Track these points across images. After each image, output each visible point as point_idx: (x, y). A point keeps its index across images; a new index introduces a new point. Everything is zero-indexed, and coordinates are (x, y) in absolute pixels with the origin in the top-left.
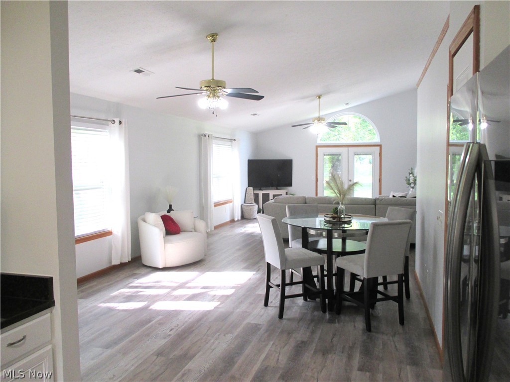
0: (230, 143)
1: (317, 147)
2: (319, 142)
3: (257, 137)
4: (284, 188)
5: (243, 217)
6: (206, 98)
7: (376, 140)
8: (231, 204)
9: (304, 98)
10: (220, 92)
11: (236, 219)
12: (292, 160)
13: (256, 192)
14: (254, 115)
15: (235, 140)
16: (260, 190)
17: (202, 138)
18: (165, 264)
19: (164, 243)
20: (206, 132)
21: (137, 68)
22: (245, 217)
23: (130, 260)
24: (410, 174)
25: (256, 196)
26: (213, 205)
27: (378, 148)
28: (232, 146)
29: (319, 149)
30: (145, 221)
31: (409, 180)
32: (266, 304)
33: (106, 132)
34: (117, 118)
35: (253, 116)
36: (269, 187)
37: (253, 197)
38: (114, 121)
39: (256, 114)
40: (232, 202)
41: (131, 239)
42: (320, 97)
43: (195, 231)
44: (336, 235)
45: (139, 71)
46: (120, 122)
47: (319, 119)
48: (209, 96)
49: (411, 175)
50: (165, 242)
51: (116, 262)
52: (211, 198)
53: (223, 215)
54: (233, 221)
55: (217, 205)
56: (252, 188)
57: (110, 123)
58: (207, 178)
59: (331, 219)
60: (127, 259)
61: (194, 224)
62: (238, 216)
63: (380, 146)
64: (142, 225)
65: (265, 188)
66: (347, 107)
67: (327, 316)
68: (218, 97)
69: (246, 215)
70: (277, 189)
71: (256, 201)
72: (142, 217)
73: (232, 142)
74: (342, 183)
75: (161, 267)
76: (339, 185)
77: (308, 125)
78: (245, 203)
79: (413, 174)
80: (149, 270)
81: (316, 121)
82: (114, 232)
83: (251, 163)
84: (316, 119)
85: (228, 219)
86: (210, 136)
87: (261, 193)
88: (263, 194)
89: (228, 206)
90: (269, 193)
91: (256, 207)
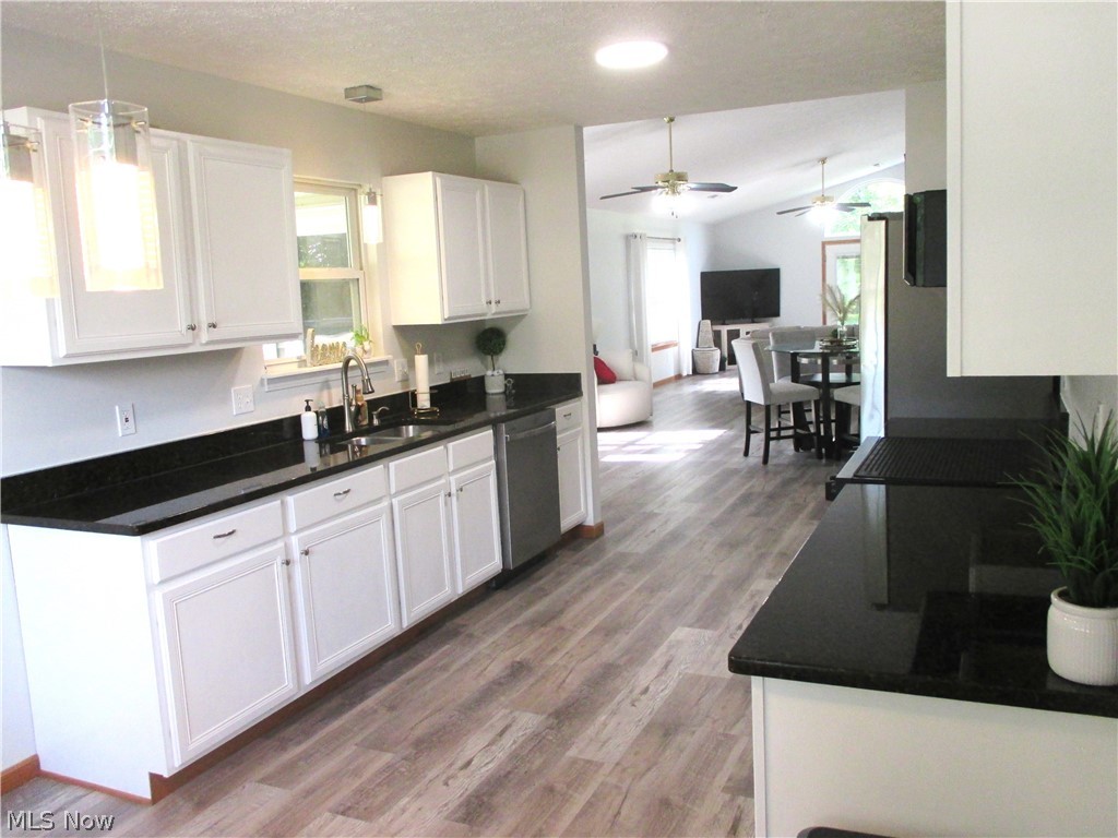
0: (672, 245)
1: (824, 244)
2: (829, 235)
4: (768, 319)
5: (695, 372)
8: (676, 348)
9: (796, 165)
10: (683, 187)
11: (685, 374)
12: (778, 269)
13: (717, 327)
14: (713, 197)
15: (679, 240)
16: (724, 324)
17: (630, 239)
20: (637, 231)
22: (698, 370)
25: (717, 335)
26: (650, 348)
28: (675, 249)
29: (827, 247)
32: (746, 453)
35: (711, 199)
36: (739, 318)
37: (711, 336)
40: (676, 345)
42: (823, 161)
43: (636, 379)
44: (835, 362)
47: (824, 199)
52: (647, 338)
53: (665, 366)
54: (679, 377)
55: (656, 349)
56: (709, 322)
59: (829, 344)
61: (634, 370)
62: (687, 369)
65: (731, 321)
66: (877, 169)
67: (824, 461)
68: (679, 193)
69: (701, 368)
70: (753, 322)
71: (718, 343)
73: (674, 243)
74: (843, 298)
76: (839, 300)
77: (804, 210)
78: (698, 346)
81: (818, 202)
83: (704, 276)
84: (818, 199)
85: (672, 374)
86: (643, 237)
87: (724, 329)
88: (728, 331)
89: (671, 352)
90: (739, 330)
91: (717, 354)
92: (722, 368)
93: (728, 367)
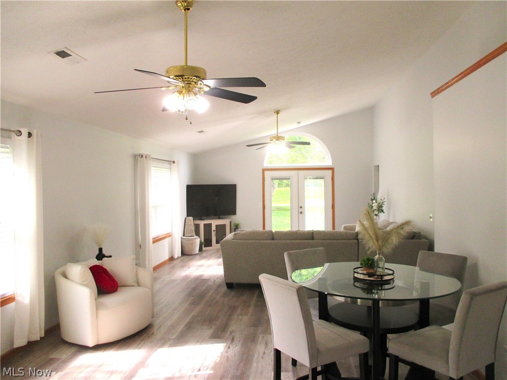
0: (168, 165)
1: (264, 170)
2: (266, 164)
3: (197, 159)
4: (228, 216)
5: (183, 253)
6: (177, 94)
7: (328, 163)
8: (170, 238)
11: (176, 257)
12: (236, 185)
13: (198, 222)
14: (200, 132)
15: (174, 162)
16: (201, 219)
18: (98, 341)
19: (97, 309)
20: (142, 152)
21: (60, 49)
22: (185, 253)
23: (43, 335)
24: (372, 200)
25: (197, 227)
26: (151, 241)
27: (330, 172)
28: (170, 169)
29: (266, 173)
30: (65, 276)
31: (372, 207)
33: (8, 148)
34: (24, 127)
35: (199, 134)
36: (211, 215)
37: (193, 228)
38: (20, 132)
39: (202, 131)
40: (170, 236)
41: (45, 307)
42: (278, 112)
43: (139, 285)
45: (62, 54)
46: (30, 135)
47: (278, 138)
48: (180, 92)
49: (374, 201)
50: (98, 307)
51: (20, 342)
52: (149, 233)
53: (160, 253)
54: (172, 259)
55: (156, 240)
56: (191, 218)
57: (13, 135)
58: (145, 208)
60: (38, 333)
61: (137, 276)
62: (177, 253)
63: (332, 169)
64: (62, 282)
65: (205, 218)
66: (299, 125)
68: (195, 94)
69: (187, 250)
70: (219, 218)
71: (197, 233)
72: (61, 270)
73: (171, 164)
75: (91, 344)
77: (265, 145)
78: (184, 236)
79: (376, 200)
80: (73, 349)
81: (274, 140)
82: (18, 298)
83: (189, 187)
84: (274, 137)
85: (167, 257)
86: (148, 157)
87: (202, 223)
88: (205, 225)
89: (166, 242)
90: (211, 224)
91: (198, 241)
92: (201, 250)
93: (204, 249)
